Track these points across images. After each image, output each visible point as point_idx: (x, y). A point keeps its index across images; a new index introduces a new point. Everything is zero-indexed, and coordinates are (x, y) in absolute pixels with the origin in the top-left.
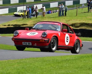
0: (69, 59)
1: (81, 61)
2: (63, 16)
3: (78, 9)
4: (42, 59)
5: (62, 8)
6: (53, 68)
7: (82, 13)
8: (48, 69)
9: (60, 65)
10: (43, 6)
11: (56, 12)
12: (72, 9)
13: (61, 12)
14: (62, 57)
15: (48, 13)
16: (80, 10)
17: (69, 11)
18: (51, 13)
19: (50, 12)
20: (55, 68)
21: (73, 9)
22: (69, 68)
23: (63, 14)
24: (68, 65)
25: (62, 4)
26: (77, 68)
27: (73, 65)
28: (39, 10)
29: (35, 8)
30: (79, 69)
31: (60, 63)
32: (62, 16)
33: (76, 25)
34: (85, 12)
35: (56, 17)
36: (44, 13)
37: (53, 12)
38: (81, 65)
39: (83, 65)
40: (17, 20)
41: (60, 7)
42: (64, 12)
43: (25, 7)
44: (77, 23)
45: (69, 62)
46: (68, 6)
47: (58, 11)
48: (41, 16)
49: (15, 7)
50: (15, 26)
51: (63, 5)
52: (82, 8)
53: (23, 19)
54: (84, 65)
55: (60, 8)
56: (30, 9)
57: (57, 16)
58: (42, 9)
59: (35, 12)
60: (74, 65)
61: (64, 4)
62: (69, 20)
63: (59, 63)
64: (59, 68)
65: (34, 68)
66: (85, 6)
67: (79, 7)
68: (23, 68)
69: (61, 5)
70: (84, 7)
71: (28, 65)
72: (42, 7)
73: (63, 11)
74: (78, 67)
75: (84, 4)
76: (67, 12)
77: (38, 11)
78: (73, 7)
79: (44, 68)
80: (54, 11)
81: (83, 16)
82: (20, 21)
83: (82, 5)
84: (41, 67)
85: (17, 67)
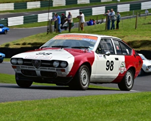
0: (124, 100)
1: (144, 103)
2: (114, 29)
3: (138, 18)
4: (79, 99)
5: (111, 17)
6: (97, 115)
7: (145, 24)
8: (88, 116)
9: (109, 109)
10: (81, 13)
11: (102, 22)
12: (128, 18)
13: (111, 23)
14: (111, 96)
15: (89, 24)
16: (141, 20)
17: (124, 20)
18: (94, 24)
19: (92, 23)
20: (101, 113)
21: (130, 18)
22: (123, 114)
23: (113, 26)
24: (121, 109)
25: (112, 9)
26: (136, 115)
27: (129, 109)
28: (74, 19)
29: (67, 16)
30: (140, 116)
31: (109, 106)
32: (111, 29)
33: (134, 45)
34: (149, 23)
35: (101, 31)
36: (82, 24)
37: (98, 23)
38: (142, 110)
39: (146, 110)
40: (38, 35)
41: (109, 14)
42: (115, 23)
43: (51, 14)
44: (136, 41)
45: (124, 104)
46: (121, 13)
47: (105, 20)
48: (78, 28)
49: (34, 15)
50: (35, 46)
51: (114, 12)
52: (145, 16)
53: (47, 34)
54: (148, 110)
55: (109, 16)
56: (59, 17)
57: (104, 29)
58: (79, 17)
59: (67, 22)
60: (132, 109)
61: (115, 9)
62: (123, 36)
63: (106, 106)
64: (108, 115)
65: (66, 114)
66: (150, 12)
67: (140, 14)
68: (47, 114)
69: (111, 11)
70: (147, 15)
71: (56, 110)
72: (78, 15)
73: (113, 21)
74: (139, 113)
75: (148, 9)
76: (119, 23)
77: (72, 21)
78: (130, 15)
79: (83, 114)
80: (99, 21)
81: (146, 30)
82: (43, 38)
83: (144, 10)
84: (77, 113)
85: (38, 112)
